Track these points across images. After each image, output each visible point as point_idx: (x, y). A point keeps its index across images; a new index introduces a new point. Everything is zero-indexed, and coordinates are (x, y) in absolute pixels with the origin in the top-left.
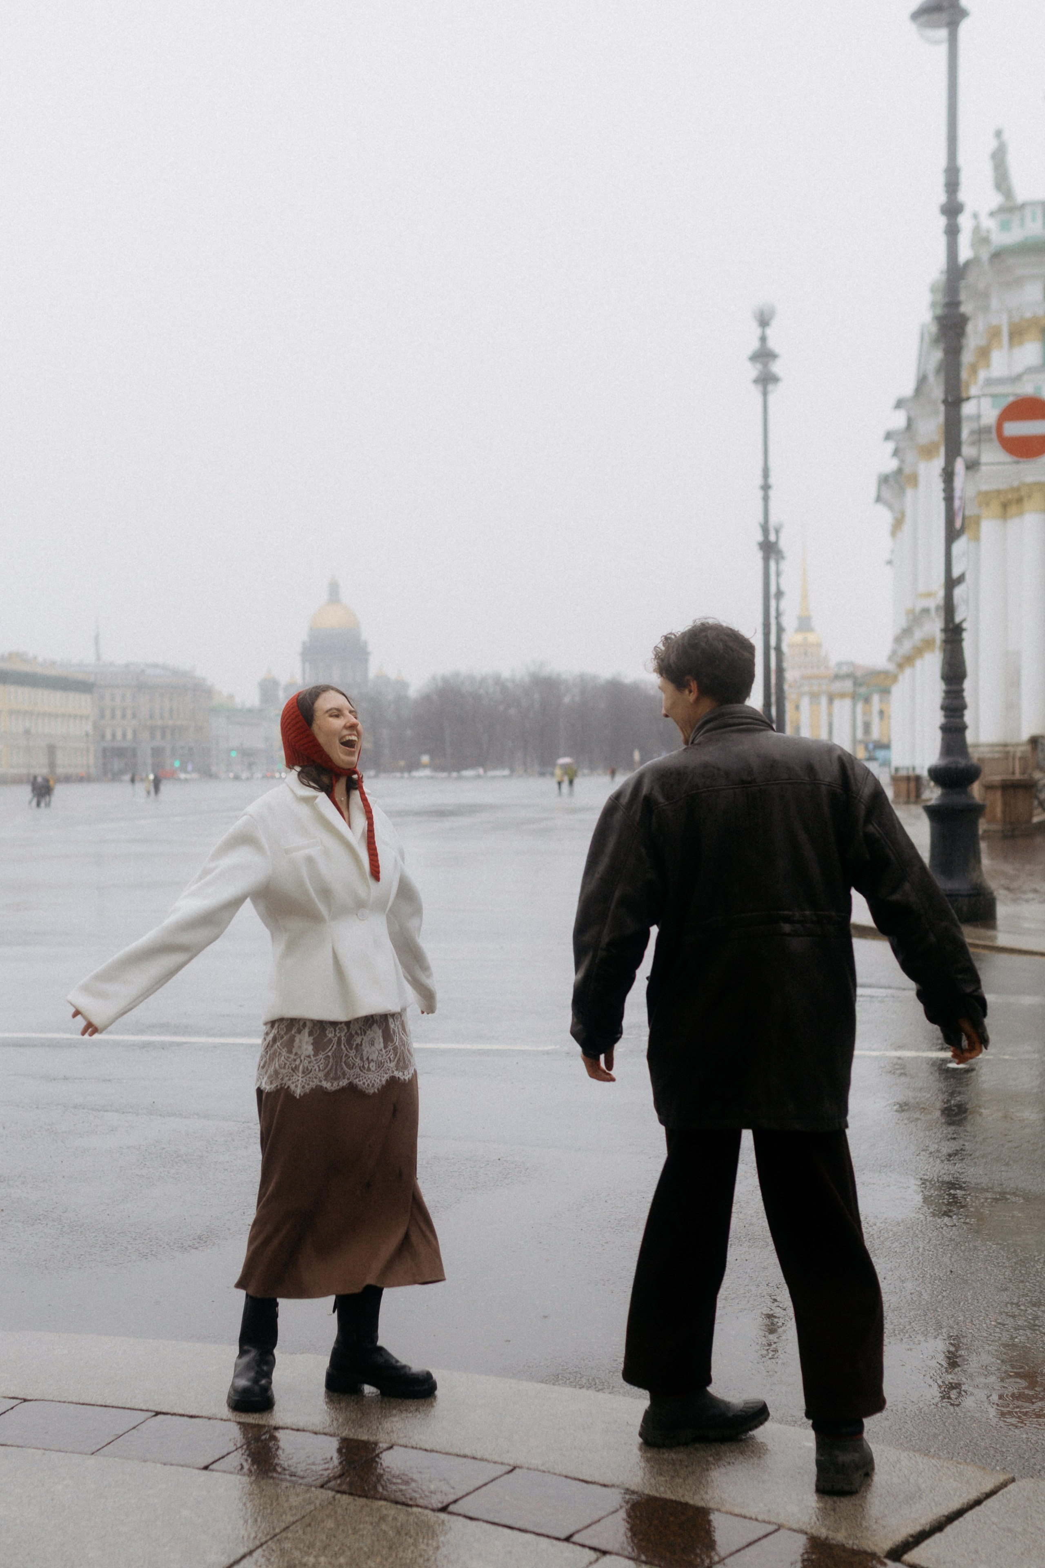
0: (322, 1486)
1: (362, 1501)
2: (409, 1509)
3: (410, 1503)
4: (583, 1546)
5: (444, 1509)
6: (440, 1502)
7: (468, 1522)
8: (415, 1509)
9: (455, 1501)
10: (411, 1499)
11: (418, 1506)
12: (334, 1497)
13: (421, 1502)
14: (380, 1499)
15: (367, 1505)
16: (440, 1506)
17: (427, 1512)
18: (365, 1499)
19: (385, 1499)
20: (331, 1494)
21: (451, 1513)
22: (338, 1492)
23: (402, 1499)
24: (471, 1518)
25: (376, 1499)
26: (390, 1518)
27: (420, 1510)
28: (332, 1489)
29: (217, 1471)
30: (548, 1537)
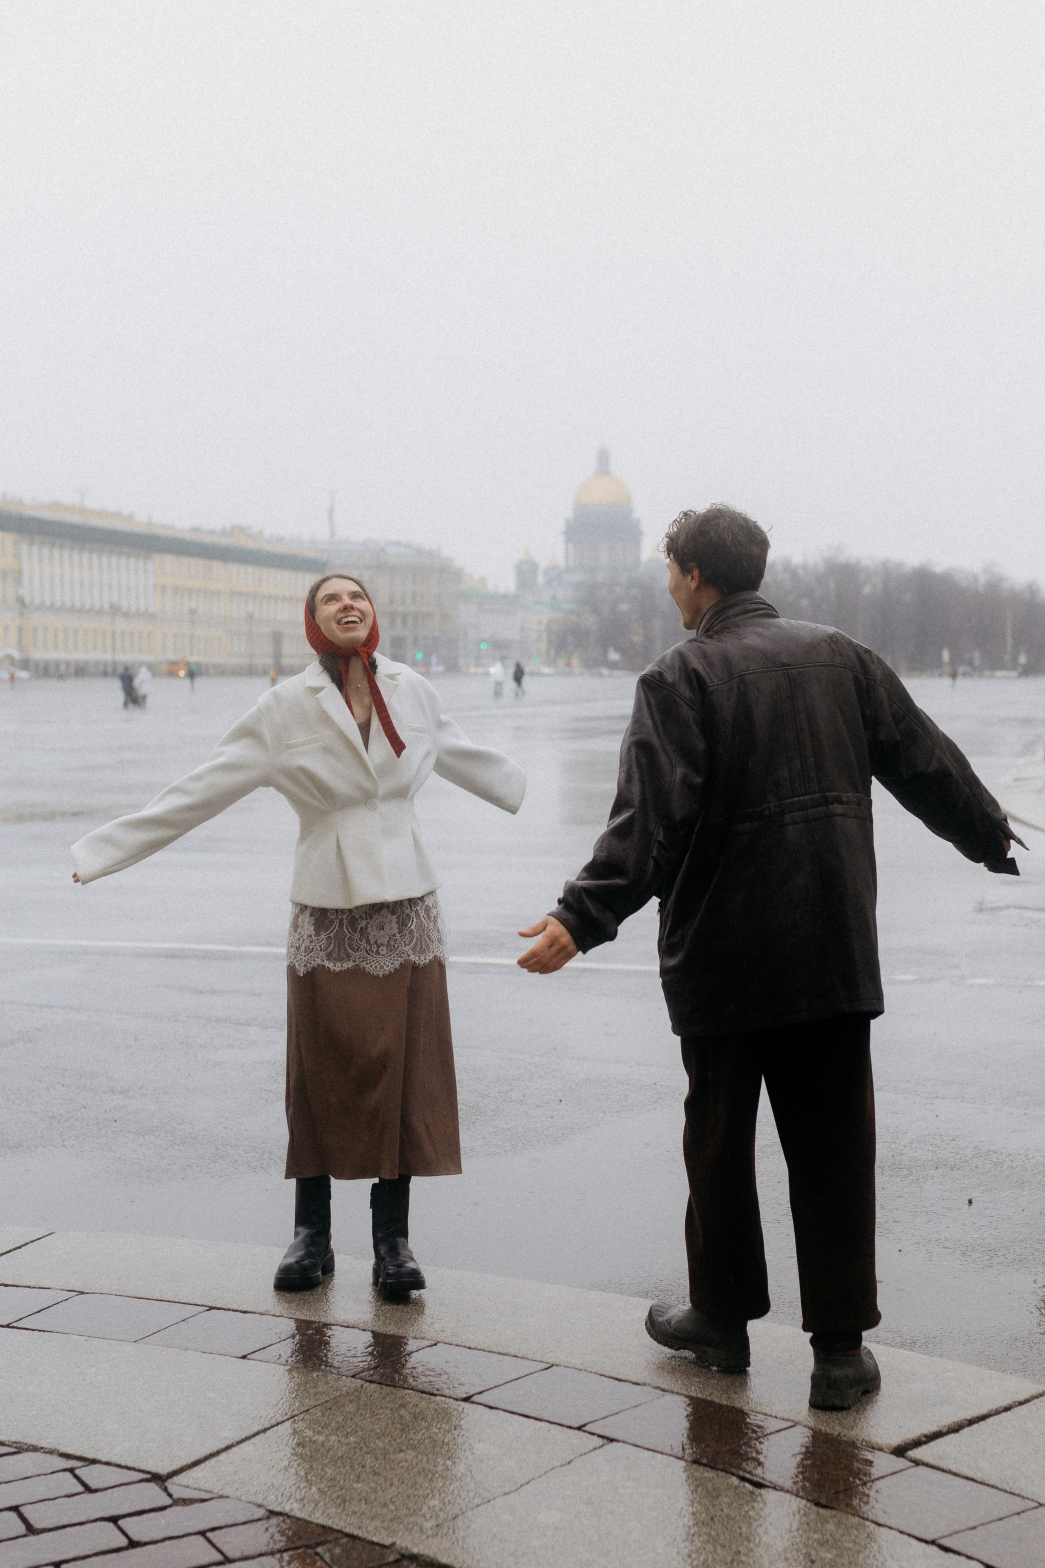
0: (353, 1376)
1: (387, 1390)
2: (433, 1398)
3: (436, 1392)
4: (593, 1434)
5: (467, 1399)
6: (466, 1393)
7: (487, 1410)
8: (438, 1398)
9: (481, 1393)
10: (438, 1390)
11: (442, 1396)
12: (362, 1386)
13: (446, 1392)
14: (408, 1389)
15: (392, 1393)
16: (464, 1396)
17: (448, 1400)
18: (392, 1388)
19: (412, 1389)
20: (360, 1382)
21: (473, 1402)
22: (367, 1381)
23: (429, 1389)
24: (491, 1408)
25: (404, 1388)
26: (411, 1405)
27: (443, 1398)
28: (362, 1379)
29: (253, 1360)
30: (561, 1425)
